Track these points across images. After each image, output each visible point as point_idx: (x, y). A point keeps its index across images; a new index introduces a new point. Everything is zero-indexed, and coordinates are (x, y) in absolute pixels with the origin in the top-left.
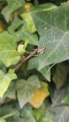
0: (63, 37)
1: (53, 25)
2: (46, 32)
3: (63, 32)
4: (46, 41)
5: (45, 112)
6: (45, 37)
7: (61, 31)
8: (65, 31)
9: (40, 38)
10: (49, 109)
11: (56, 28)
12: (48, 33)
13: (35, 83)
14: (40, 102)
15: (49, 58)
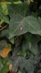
0: (23, 21)
1: (18, 13)
2: (14, 16)
3: (23, 18)
4: (14, 22)
5: (8, 59)
6: (13, 19)
7: (22, 17)
8: (24, 17)
9: (10, 20)
10: (11, 58)
11: (20, 15)
12: (15, 17)
15: (15, 32)
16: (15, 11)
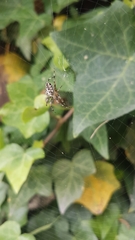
0: (125, 68)
1: (100, 48)
2: (88, 63)
3: (124, 58)
4: (91, 81)
5: (120, 223)
6: (86, 74)
7: (119, 56)
11: (108, 53)
12: (91, 65)
13: (86, 164)
14: (102, 201)
15: (94, 112)
16: (87, 48)
